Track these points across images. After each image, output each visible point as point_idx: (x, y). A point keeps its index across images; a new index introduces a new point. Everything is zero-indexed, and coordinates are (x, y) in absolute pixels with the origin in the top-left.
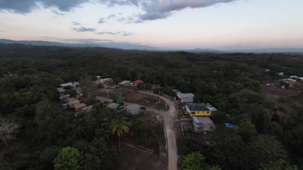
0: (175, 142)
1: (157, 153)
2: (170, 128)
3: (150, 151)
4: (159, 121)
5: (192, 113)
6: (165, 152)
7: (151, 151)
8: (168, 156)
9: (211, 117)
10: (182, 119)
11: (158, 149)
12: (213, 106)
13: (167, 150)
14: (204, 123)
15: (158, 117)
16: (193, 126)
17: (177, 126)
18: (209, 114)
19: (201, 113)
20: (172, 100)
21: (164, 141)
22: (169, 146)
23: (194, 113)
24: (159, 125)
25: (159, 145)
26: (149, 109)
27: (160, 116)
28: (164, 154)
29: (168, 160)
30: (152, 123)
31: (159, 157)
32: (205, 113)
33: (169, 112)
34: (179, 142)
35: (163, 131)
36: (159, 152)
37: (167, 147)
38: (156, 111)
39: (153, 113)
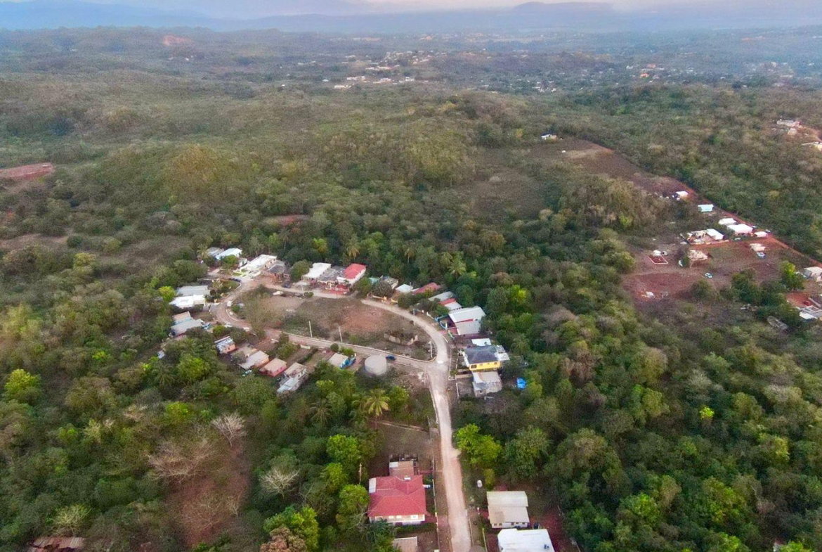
0: (448, 413)
1: (426, 429)
2: (440, 393)
3: (415, 429)
4: (423, 383)
5: (472, 367)
6: (436, 427)
7: (417, 428)
8: (440, 433)
9: (500, 371)
10: (457, 377)
11: (428, 424)
12: (507, 349)
13: (439, 425)
14: (488, 382)
15: (420, 376)
16: (472, 387)
17: (450, 389)
18: (498, 365)
19: (485, 366)
20: (441, 328)
21: (433, 414)
22: (441, 420)
23: (476, 366)
24: (424, 389)
25: (427, 420)
26: (403, 360)
27: (422, 373)
28: (435, 430)
29: (440, 437)
30: (412, 387)
31: (429, 434)
32: (492, 365)
33: (436, 363)
34: (453, 413)
35: (431, 399)
36: (428, 429)
37: (439, 422)
38: (416, 364)
39: (410, 367)
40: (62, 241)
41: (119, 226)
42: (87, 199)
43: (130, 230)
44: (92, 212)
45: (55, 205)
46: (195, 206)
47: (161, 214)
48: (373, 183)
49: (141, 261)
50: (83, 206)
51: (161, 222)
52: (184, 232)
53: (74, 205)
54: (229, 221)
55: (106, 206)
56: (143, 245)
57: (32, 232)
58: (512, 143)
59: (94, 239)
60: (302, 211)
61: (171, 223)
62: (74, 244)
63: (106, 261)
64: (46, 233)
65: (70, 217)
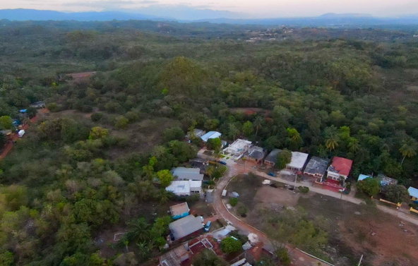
40: (88, 116)
41: (129, 108)
42: (111, 90)
43: (135, 112)
44: (113, 98)
45: (90, 92)
46: (181, 97)
47: (158, 102)
48: (308, 87)
49: (142, 136)
50: (108, 94)
51: (157, 107)
52: (174, 115)
53: (102, 93)
54: (206, 109)
55: (121, 94)
56: (144, 124)
57: (71, 108)
58: (401, 65)
59: (110, 117)
60: (257, 105)
61: (165, 107)
62: (96, 119)
63: (115, 135)
64: (80, 109)
65: (97, 99)
